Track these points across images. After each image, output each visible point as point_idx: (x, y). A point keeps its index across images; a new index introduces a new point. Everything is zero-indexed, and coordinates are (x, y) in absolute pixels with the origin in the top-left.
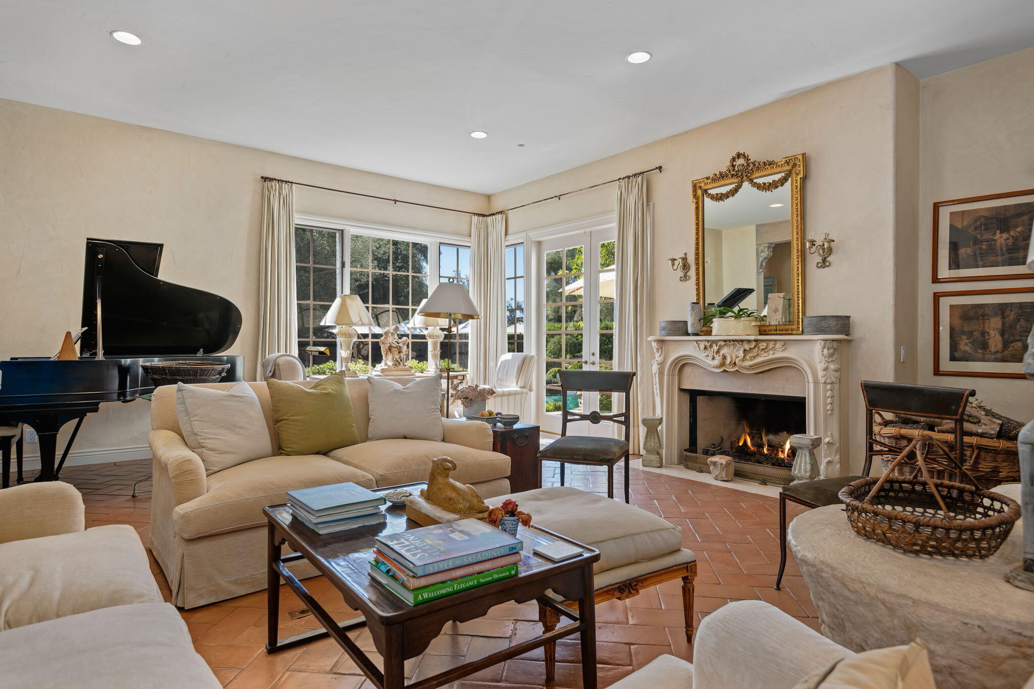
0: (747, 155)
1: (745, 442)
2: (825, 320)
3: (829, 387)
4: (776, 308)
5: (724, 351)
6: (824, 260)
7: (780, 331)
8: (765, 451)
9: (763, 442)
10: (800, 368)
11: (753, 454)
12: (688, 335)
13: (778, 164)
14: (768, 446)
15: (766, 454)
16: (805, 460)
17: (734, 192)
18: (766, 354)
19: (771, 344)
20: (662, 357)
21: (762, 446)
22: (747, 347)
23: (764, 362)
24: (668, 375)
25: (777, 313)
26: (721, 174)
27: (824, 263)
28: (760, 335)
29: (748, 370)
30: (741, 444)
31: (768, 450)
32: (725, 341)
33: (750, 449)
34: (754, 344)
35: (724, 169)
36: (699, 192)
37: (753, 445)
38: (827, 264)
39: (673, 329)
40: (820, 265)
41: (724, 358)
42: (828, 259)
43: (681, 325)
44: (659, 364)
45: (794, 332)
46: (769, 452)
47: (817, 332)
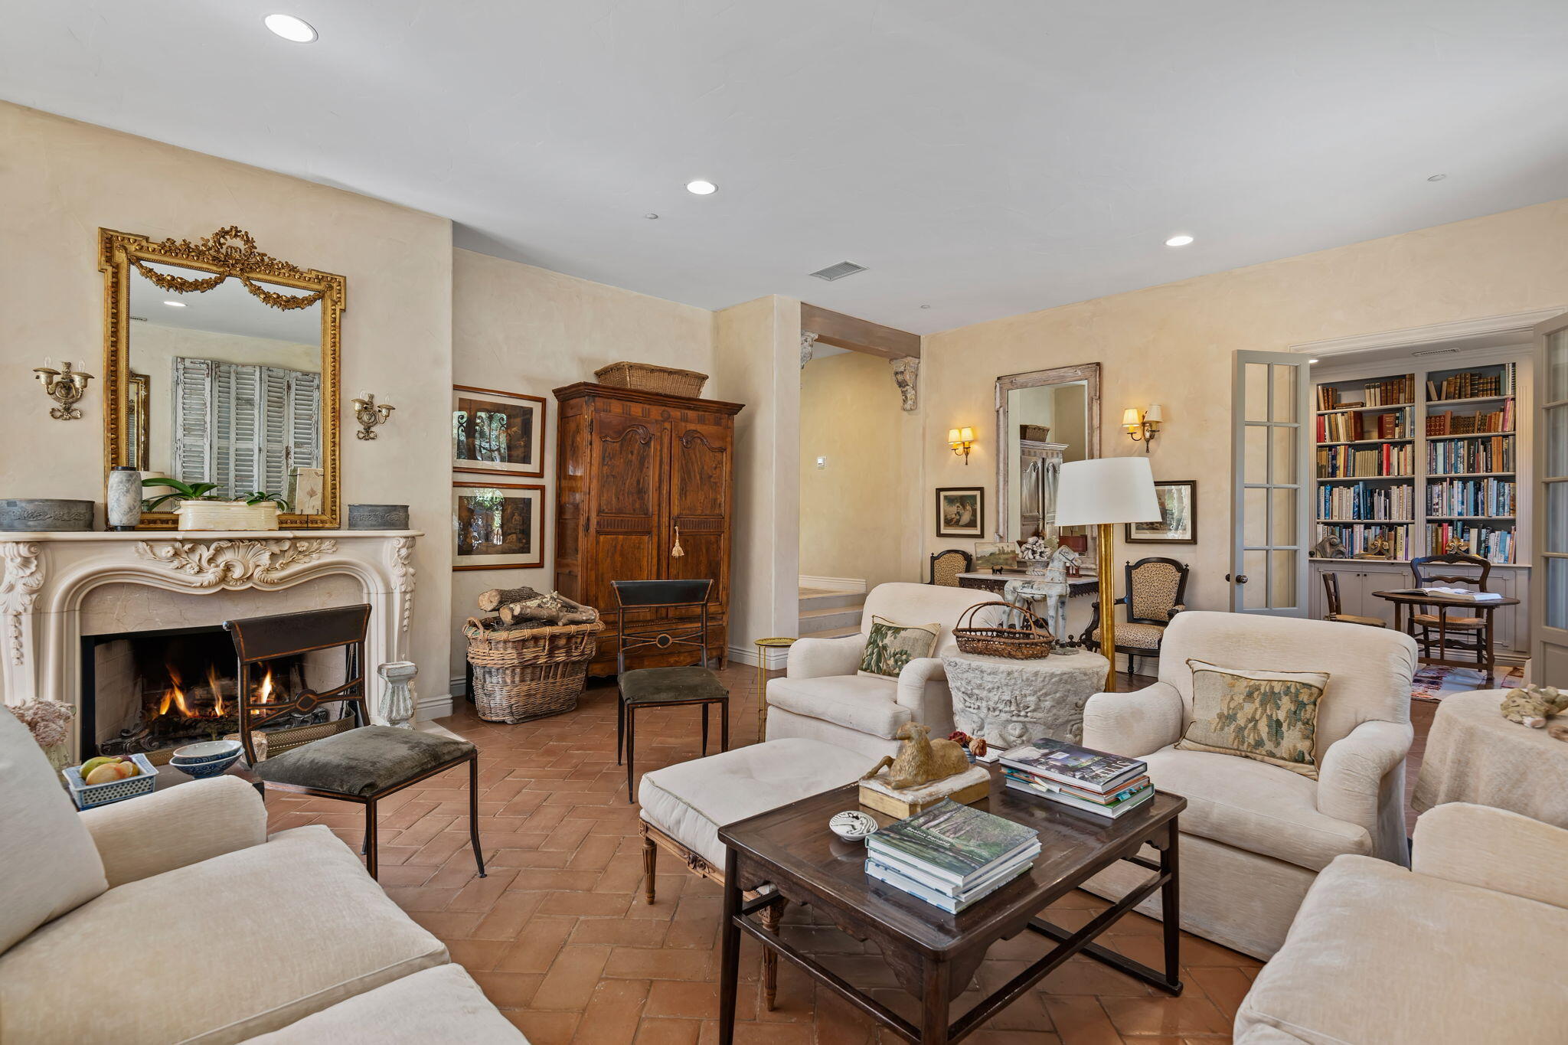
0: (252, 239)
1: (173, 703)
2: (395, 510)
3: (408, 597)
4: (312, 489)
5: (227, 556)
6: (368, 430)
7: (312, 523)
8: (219, 711)
9: (212, 695)
10: (358, 577)
11: (193, 723)
12: (113, 529)
13: (305, 275)
14: (223, 700)
15: (221, 717)
16: (403, 695)
17: (210, 285)
18: (306, 559)
19: (315, 544)
20: (39, 576)
21: (210, 703)
22: (276, 549)
23: (304, 571)
24: (60, 612)
25: (314, 497)
26: (186, 244)
27: (367, 434)
28: (280, 529)
29: (273, 586)
30: (163, 712)
31: (224, 707)
32: (230, 540)
33: (185, 716)
34: (286, 545)
35: (195, 241)
36: (120, 257)
37: (191, 706)
38: (372, 435)
39: (65, 517)
40: (361, 435)
41: (228, 568)
42: (372, 429)
43: (82, 509)
44: (32, 593)
45: (327, 525)
46: (228, 710)
47: (384, 526)
